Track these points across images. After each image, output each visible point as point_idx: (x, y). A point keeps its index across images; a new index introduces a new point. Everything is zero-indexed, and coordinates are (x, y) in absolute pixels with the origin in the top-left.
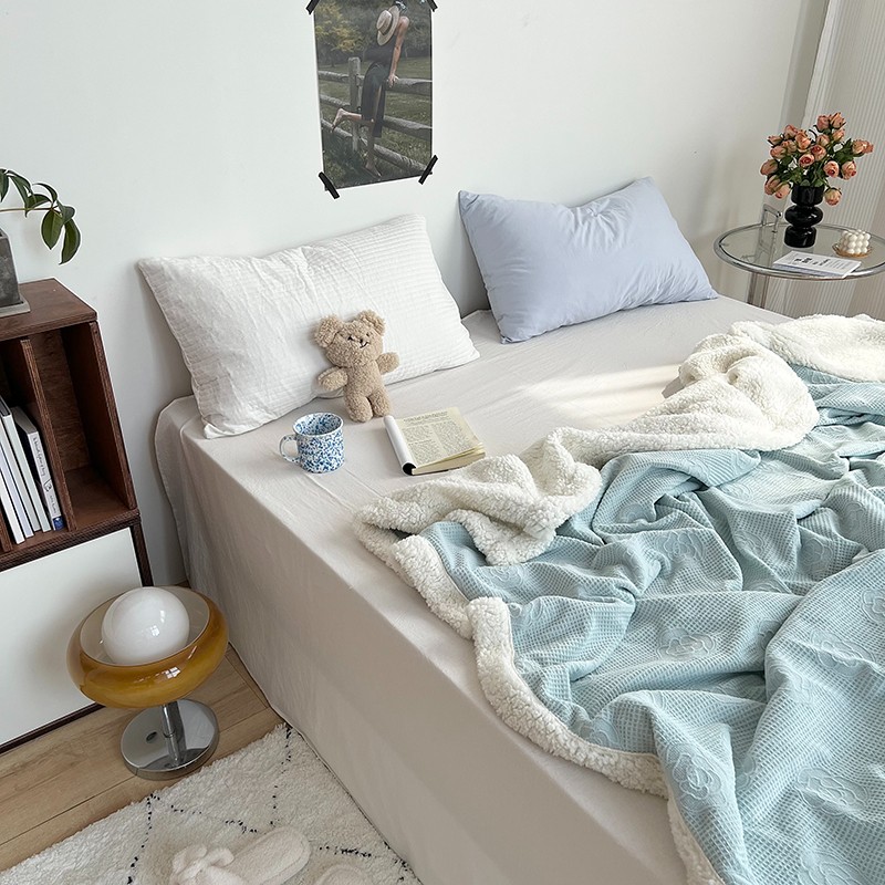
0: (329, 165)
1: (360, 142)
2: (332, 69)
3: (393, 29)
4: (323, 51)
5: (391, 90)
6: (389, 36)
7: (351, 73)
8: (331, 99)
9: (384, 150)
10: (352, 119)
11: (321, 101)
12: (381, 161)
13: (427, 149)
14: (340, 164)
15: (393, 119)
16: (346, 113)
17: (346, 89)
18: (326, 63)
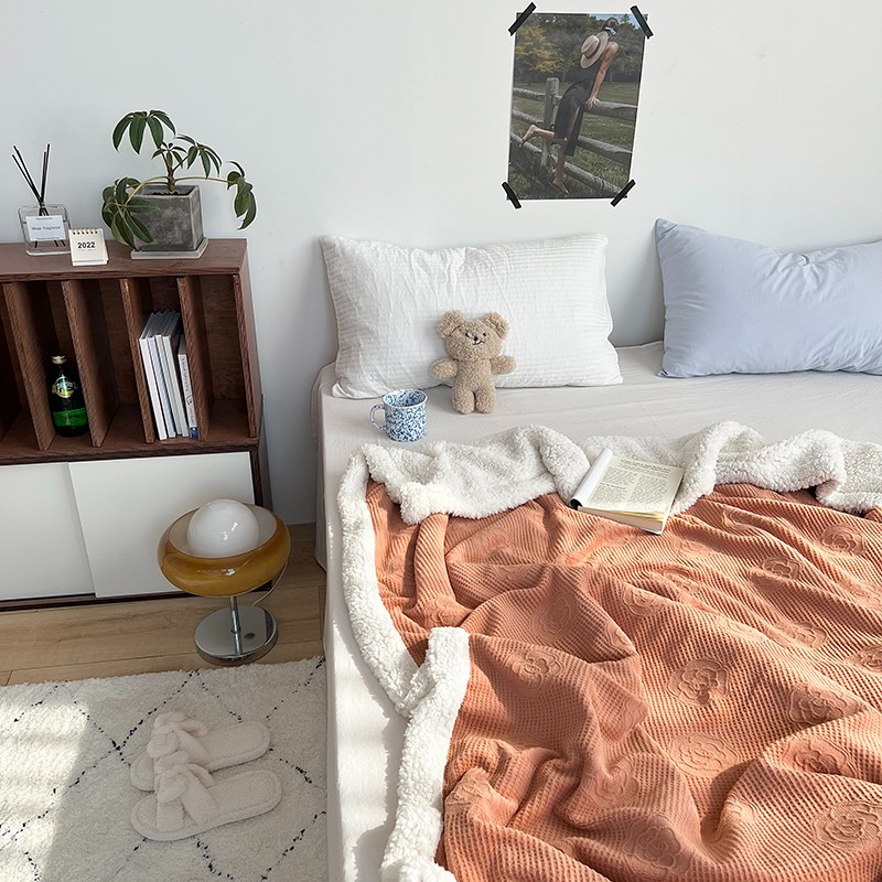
0: (514, 176)
1: (550, 159)
2: (527, 88)
3: (599, 53)
4: (520, 70)
5: (589, 112)
6: (594, 60)
7: (548, 93)
8: (523, 115)
9: (574, 168)
10: (544, 135)
11: (513, 116)
12: (570, 178)
13: (624, 173)
14: (525, 176)
15: (588, 140)
16: (538, 129)
17: (542, 107)
18: (522, 81)
